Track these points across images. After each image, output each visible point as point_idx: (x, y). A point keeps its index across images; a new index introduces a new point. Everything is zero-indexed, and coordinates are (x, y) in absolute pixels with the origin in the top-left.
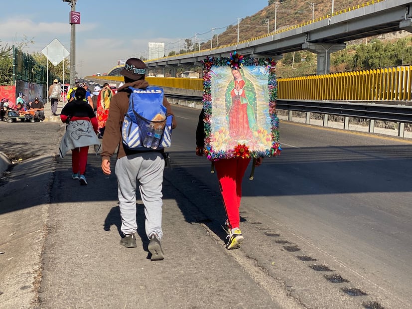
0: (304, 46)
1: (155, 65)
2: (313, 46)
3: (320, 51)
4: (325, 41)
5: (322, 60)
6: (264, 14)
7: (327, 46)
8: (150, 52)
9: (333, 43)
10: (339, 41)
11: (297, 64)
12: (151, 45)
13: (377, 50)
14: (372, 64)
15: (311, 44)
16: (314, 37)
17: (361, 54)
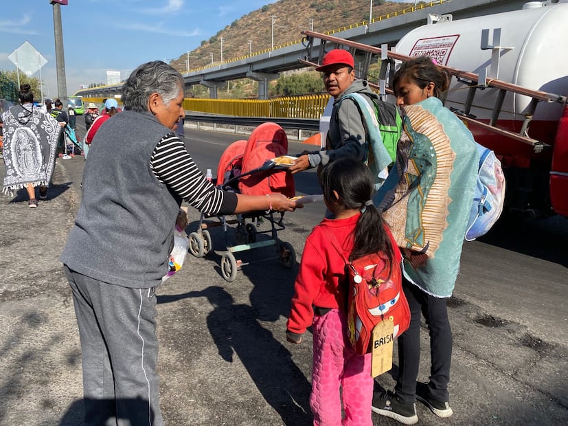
0: (247, 75)
1: (115, 89)
2: (255, 75)
3: (261, 79)
4: (264, 71)
5: (262, 87)
6: (198, 52)
7: (266, 75)
8: (108, 79)
9: (270, 73)
10: (275, 71)
11: (231, 91)
12: (109, 73)
13: (293, 81)
14: (291, 92)
15: (254, 73)
16: (256, 67)
17: (281, 84)
